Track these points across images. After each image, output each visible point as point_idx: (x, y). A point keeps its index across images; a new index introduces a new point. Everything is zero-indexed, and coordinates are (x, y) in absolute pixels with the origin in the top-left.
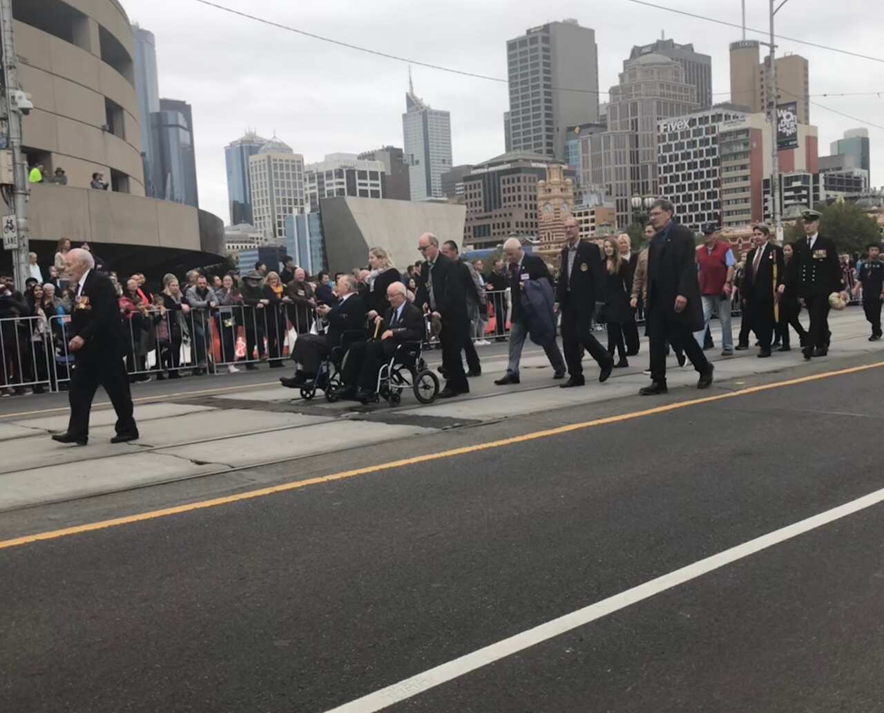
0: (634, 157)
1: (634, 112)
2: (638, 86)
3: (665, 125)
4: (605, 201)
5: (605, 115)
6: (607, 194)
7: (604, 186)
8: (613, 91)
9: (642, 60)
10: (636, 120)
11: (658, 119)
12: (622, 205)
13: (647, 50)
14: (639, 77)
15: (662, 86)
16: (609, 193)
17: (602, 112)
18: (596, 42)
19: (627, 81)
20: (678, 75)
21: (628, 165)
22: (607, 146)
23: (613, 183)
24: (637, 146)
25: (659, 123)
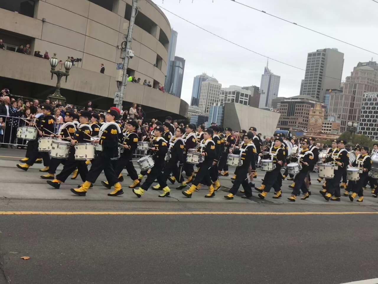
0: (352, 105)
1: (355, 87)
2: (358, 78)
3: (367, 95)
4: (337, 120)
5: (343, 87)
6: (338, 117)
7: (337, 114)
8: (348, 78)
9: (362, 68)
10: (355, 91)
11: (364, 92)
12: (343, 123)
13: (364, 64)
14: (359, 74)
15: (368, 79)
16: (339, 117)
17: (342, 85)
18: (344, 58)
19: (354, 75)
20: (376, 76)
21: (349, 108)
22: (341, 99)
23: (342, 113)
24: (354, 101)
25: (365, 93)
